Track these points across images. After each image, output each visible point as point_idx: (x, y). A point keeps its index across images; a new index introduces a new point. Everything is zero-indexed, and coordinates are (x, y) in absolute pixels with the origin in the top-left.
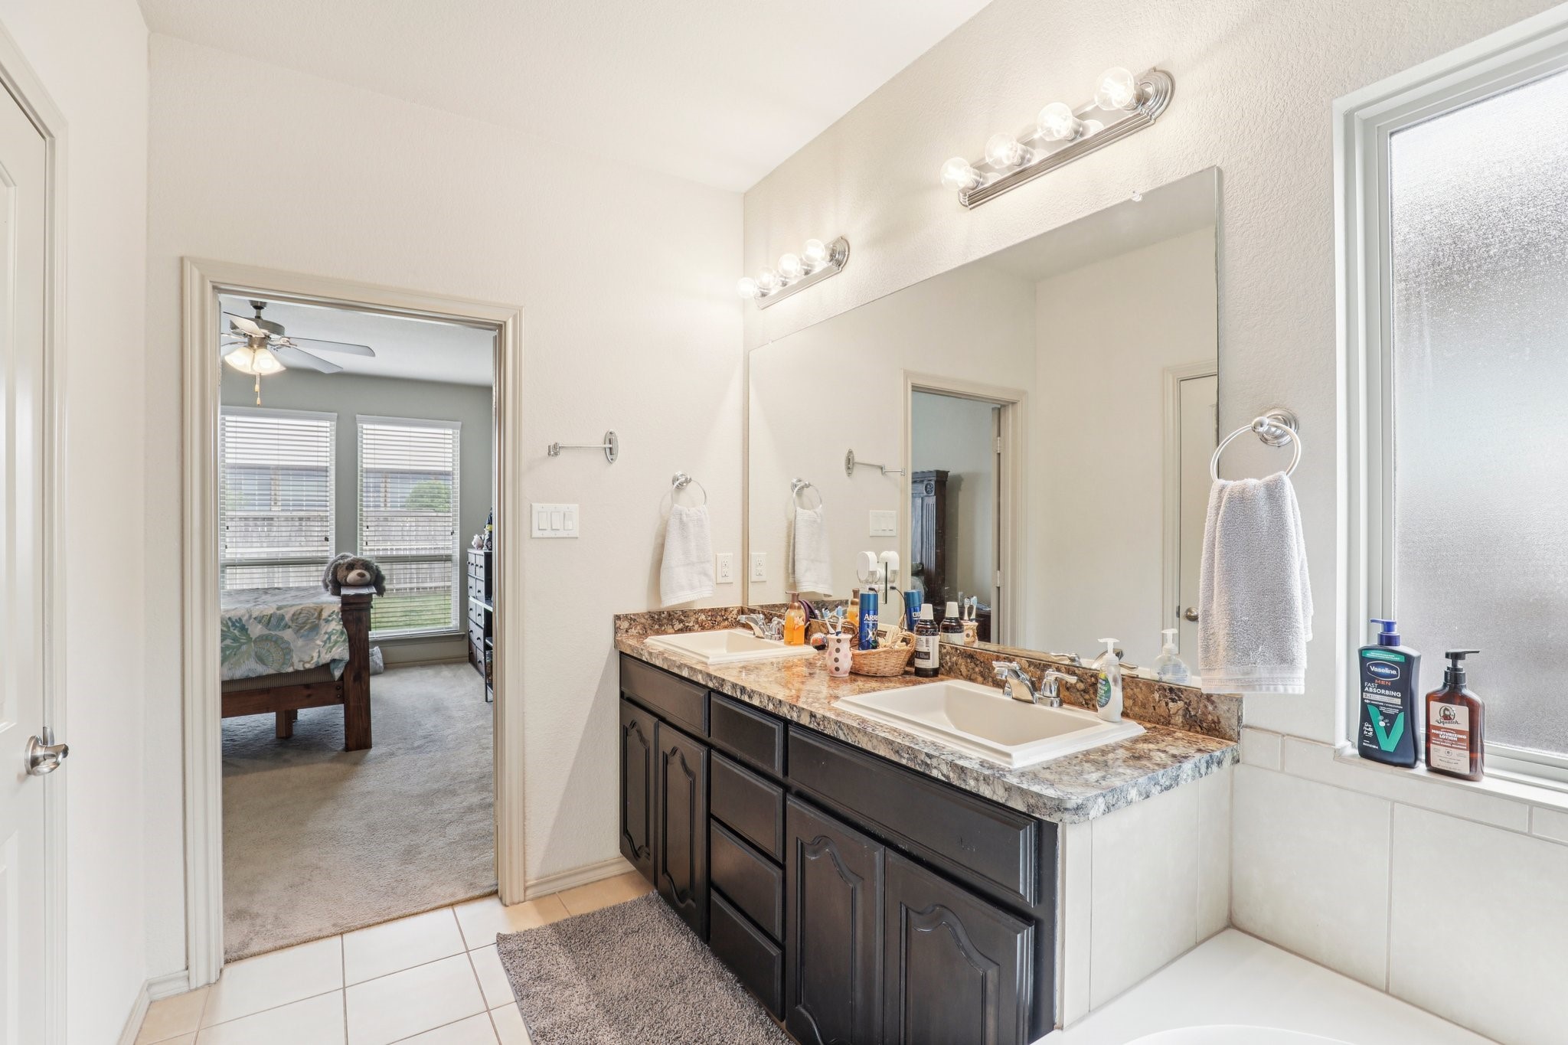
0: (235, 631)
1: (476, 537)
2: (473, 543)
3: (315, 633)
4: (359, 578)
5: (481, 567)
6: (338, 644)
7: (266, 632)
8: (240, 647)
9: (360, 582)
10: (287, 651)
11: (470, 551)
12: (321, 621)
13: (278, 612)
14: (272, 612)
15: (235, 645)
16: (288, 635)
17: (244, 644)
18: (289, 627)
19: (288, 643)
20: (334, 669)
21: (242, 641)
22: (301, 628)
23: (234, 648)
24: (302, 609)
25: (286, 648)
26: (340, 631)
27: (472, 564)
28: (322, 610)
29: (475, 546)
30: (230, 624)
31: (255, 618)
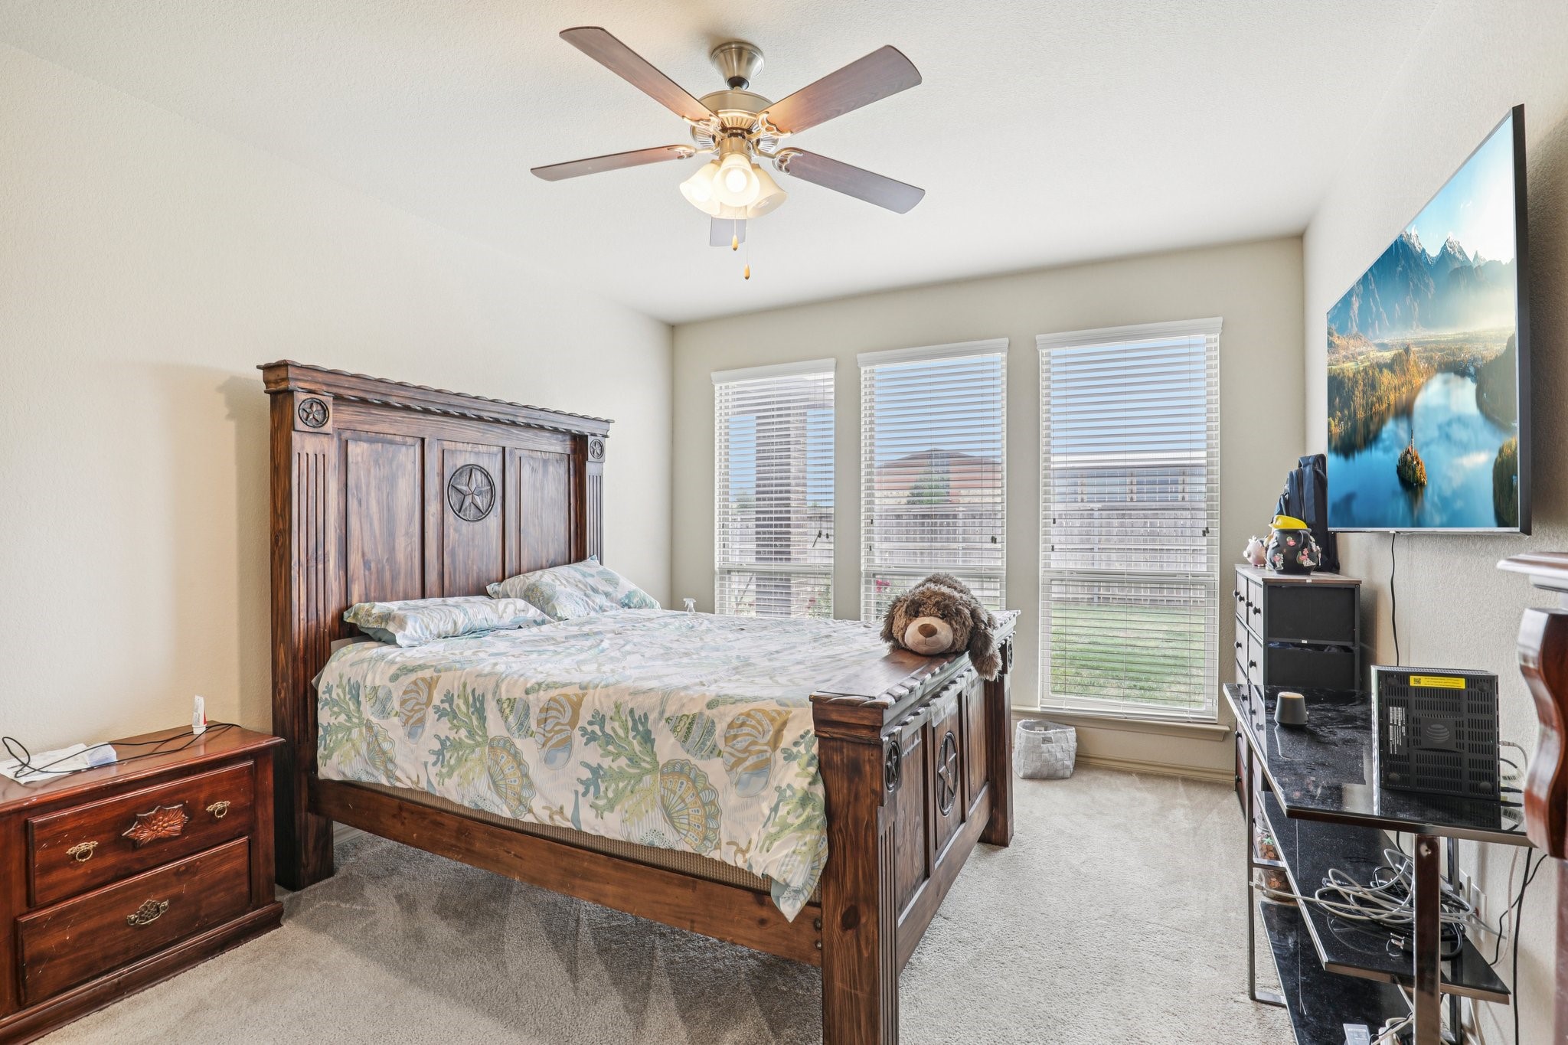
0: (635, 742)
1: (1253, 543)
2: (1245, 554)
3: (763, 780)
4: (921, 637)
5: (1257, 611)
6: (787, 834)
7: (682, 755)
8: (639, 779)
9: (923, 649)
10: (712, 812)
11: (1239, 568)
12: (778, 751)
13: (708, 712)
14: (696, 711)
15: (632, 771)
16: (714, 769)
17: (648, 772)
18: (719, 754)
19: (714, 791)
20: (778, 898)
21: (644, 764)
22: (739, 761)
23: (631, 777)
24: (748, 715)
25: (712, 803)
26: (799, 795)
27: (1242, 599)
28: (784, 724)
29: (1250, 560)
30: (630, 724)
31: (668, 720)
